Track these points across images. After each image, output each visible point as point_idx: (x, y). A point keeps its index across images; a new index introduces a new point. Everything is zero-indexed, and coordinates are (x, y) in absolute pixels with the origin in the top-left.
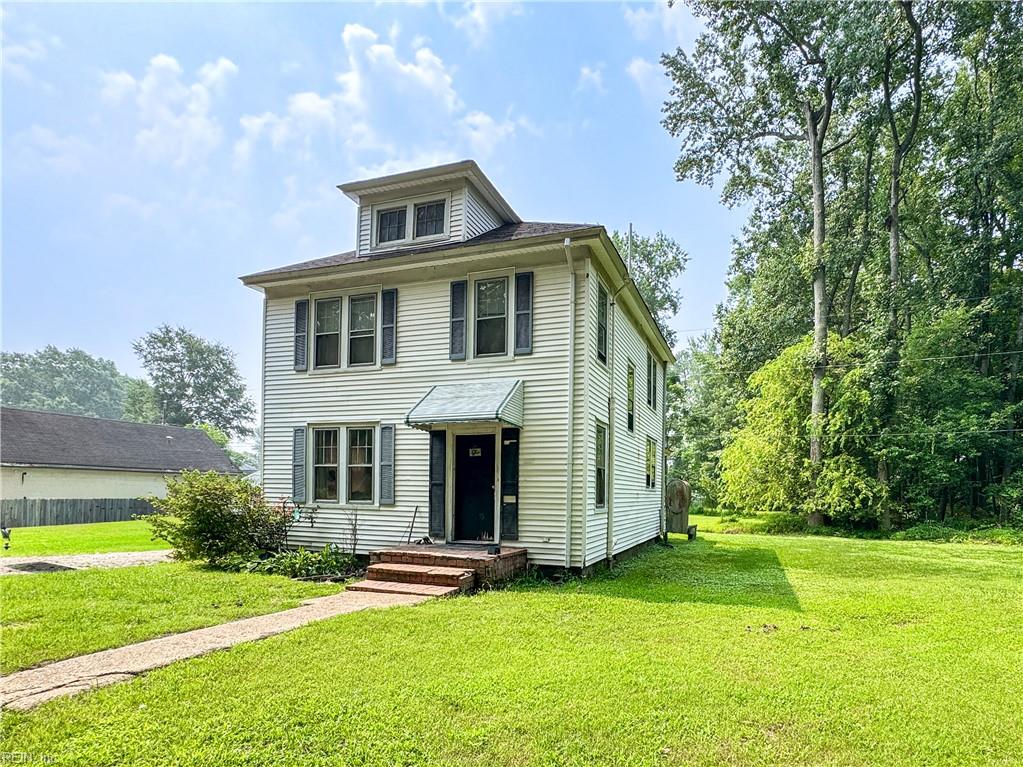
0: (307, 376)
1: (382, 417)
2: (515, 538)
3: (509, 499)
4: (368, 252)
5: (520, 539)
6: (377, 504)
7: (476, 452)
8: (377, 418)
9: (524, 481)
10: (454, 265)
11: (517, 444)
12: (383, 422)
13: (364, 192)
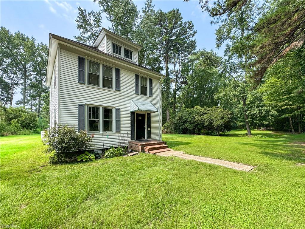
0: (85, 86)
1: (116, 106)
2: (150, 138)
3: (149, 129)
4: (110, 54)
5: (151, 138)
6: (114, 132)
7: (140, 118)
8: (114, 106)
9: (152, 125)
10: (136, 70)
11: (150, 116)
12: (116, 107)
13: (108, 34)
